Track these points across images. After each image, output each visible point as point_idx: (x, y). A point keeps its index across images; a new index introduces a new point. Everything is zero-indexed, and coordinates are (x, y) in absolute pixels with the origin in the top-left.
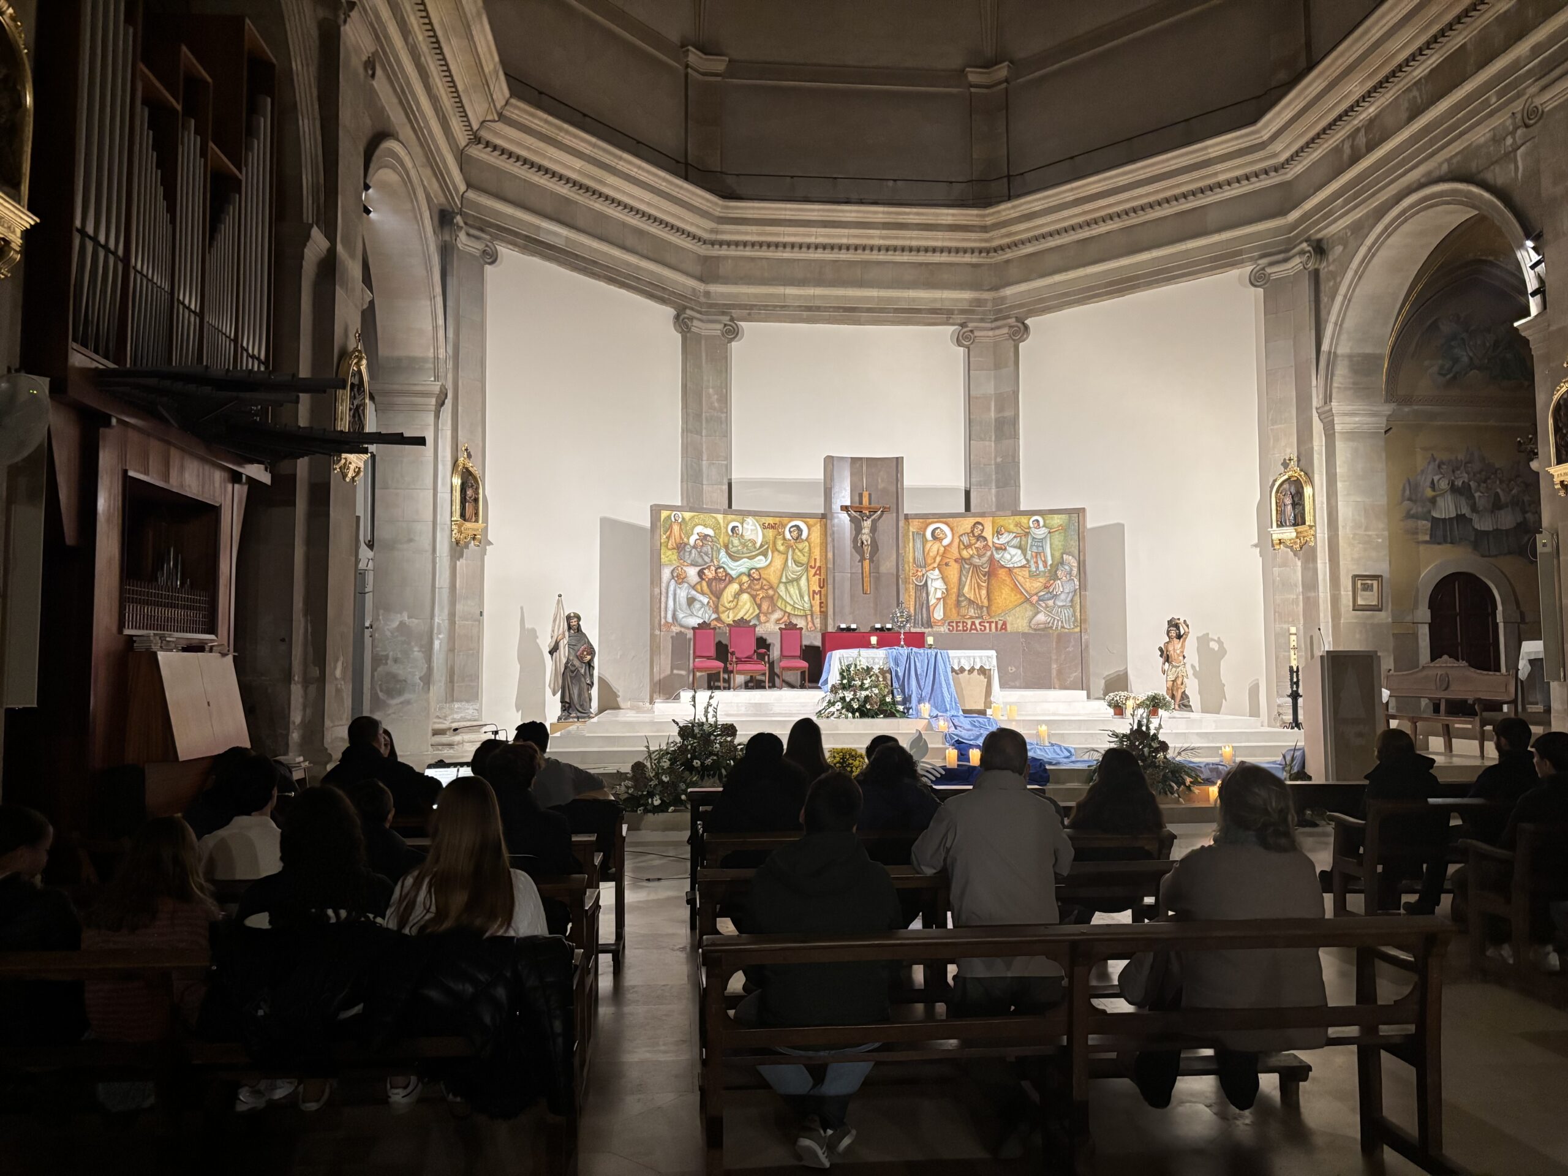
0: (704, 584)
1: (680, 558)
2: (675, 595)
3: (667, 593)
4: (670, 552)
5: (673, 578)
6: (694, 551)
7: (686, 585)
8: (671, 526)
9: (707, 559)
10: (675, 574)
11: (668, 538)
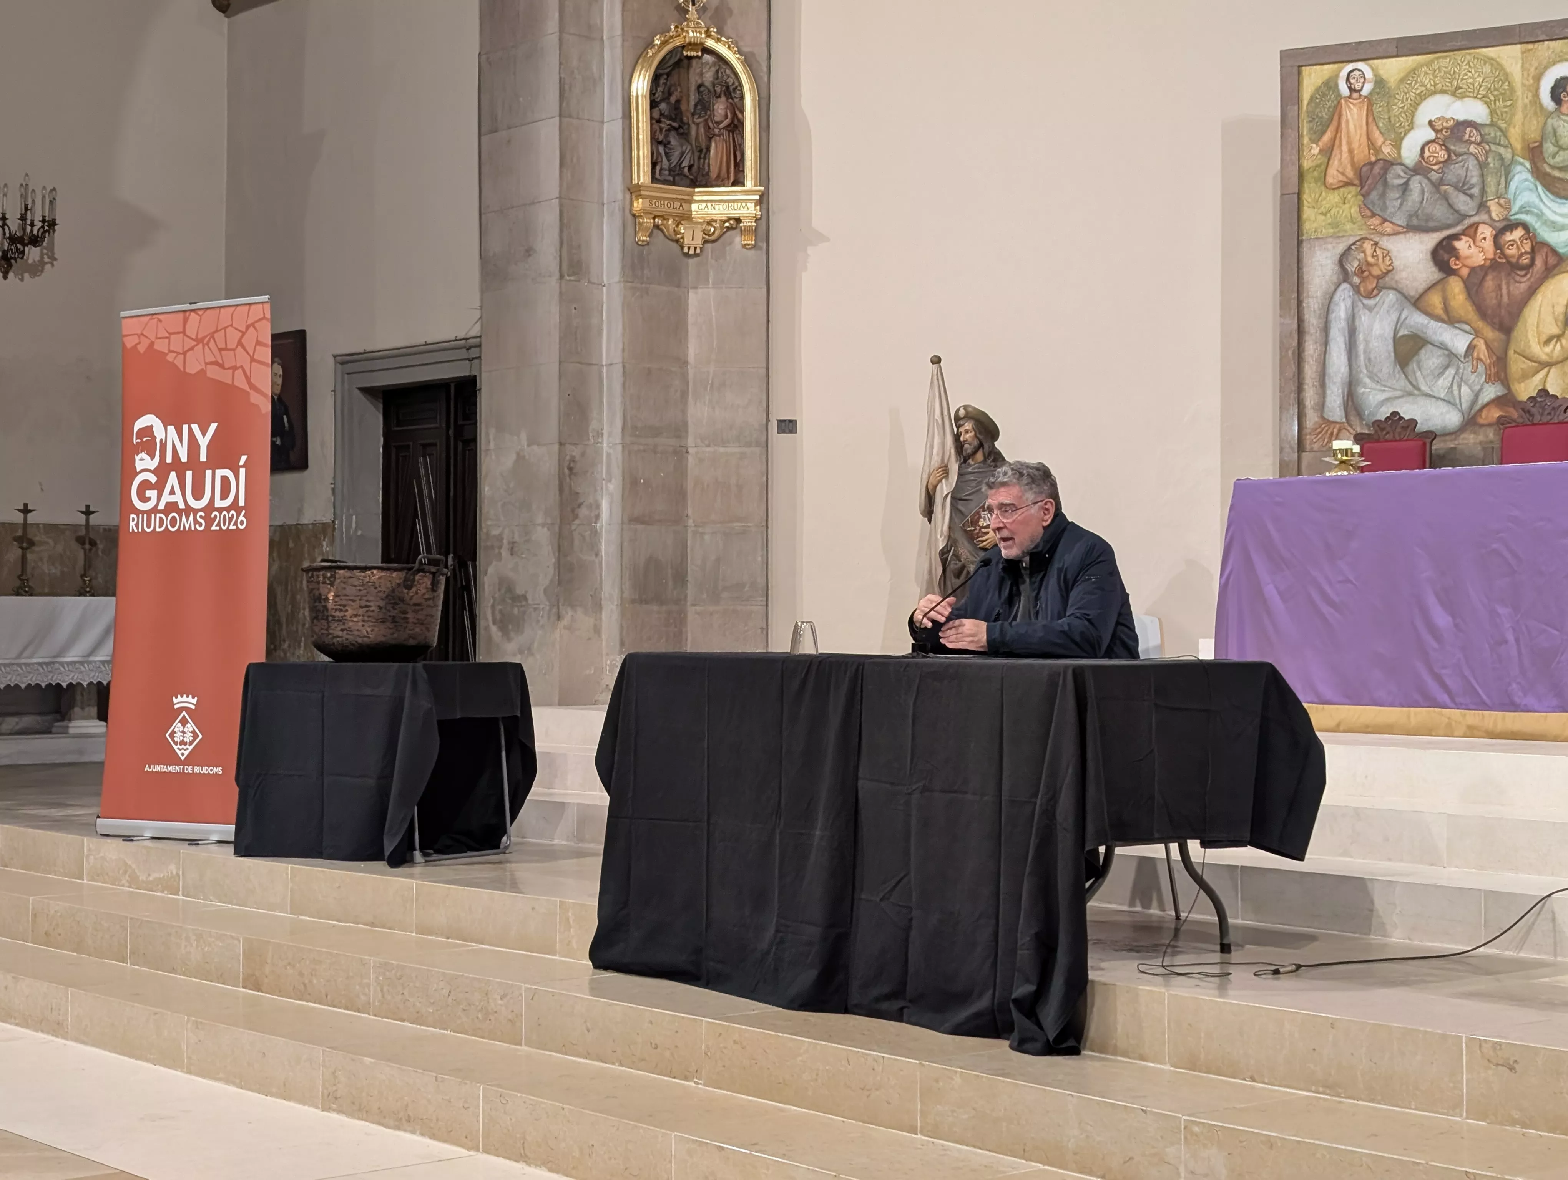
0: (1456, 286)
1: (1369, 211)
2: (1352, 332)
3: (1326, 329)
4: (1334, 198)
5: (1345, 276)
6: (1416, 183)
7: (1390, 297)
8: (1336, 111)
9: (1463, 203)
10: (1352, 266)
11: (1328, 152)
